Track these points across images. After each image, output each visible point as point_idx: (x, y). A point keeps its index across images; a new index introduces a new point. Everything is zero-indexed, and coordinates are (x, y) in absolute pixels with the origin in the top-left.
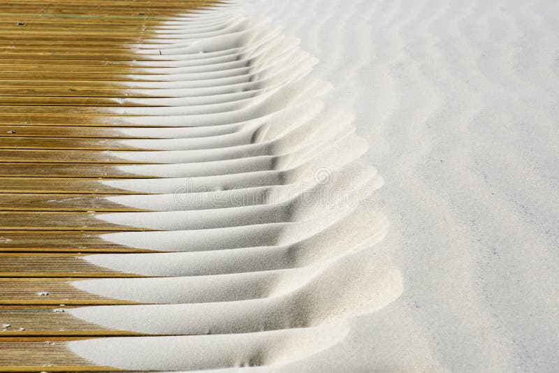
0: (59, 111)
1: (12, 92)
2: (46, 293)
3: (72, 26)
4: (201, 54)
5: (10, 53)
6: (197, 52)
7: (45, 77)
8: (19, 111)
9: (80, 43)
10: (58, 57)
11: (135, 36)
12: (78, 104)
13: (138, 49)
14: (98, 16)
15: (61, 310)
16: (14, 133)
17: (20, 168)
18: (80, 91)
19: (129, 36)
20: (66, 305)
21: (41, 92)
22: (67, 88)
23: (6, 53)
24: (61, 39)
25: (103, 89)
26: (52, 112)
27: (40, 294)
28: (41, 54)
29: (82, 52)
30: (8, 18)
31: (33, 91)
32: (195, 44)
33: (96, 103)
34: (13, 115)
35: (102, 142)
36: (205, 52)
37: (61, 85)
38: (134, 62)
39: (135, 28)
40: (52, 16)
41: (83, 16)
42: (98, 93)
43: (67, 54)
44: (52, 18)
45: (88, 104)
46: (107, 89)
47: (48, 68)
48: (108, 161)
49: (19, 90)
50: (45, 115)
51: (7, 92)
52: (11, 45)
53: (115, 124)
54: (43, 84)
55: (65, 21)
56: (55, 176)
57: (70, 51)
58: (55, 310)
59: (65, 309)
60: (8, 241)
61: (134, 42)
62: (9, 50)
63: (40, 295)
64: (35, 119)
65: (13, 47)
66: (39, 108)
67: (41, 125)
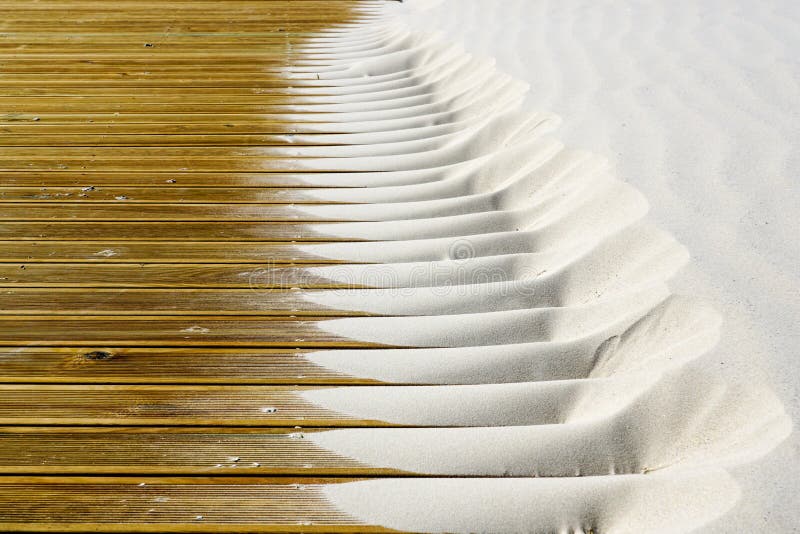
0: (220, 153)
1: (159, 129)
2: (272, 409)
3: (206, 46)
4: (367, 78)
5: (144, 81)
6: (360, 76)
7: (192, 111)
8: (174, 154)
9: (220, 67)
10: (201, 85)
11: (281, 57)
12: (239, 144)
13: (288, 73)
14: (232, 34)
15: (298, 434)
16: (174, 182)
17: (194, 228)
18: (237, 127)
19: (276, 57)
20: (303, 427)
21: (192, 130)
22: (222, 124)
23: (139, 81)
24: (199, 63)
25: (264, 124)
26: (213, 154)
27: (265, 410)
28: (181, 81)
29: (227, 77)
30: (131, 39)
31: (182, 127)
32: (356, 65)
33: (261, 141)
34: (168, 158)
35: (282, 192)
36: (371, 75)
37: (214, 119)
38: (290, 90)
39: (278, 48)
40: (180, 34)
41: (215, 34)
42: (260, 129)
43: (210, 81)
44: (180, 37)
45: (252, 143)
46: (268, 124)
47: (193, 99)
48: (296, 218)
49: (167, 127)
50: (205, 158)
51: (153, 130)
52: (144, 71)
53: (291, 169)
54: (191, 119)
55: (197, 41)
56: (239, 239)
57: (213, 77)
58: (291, 435)
59: (305, 435)
60: (205, 331)
61: (281, 64)
62: (142, 77)
63: (265, 412)
64: (194, 164)
65: (146, 74)
66: (197, 149)
67: (204, 172)
